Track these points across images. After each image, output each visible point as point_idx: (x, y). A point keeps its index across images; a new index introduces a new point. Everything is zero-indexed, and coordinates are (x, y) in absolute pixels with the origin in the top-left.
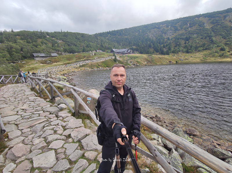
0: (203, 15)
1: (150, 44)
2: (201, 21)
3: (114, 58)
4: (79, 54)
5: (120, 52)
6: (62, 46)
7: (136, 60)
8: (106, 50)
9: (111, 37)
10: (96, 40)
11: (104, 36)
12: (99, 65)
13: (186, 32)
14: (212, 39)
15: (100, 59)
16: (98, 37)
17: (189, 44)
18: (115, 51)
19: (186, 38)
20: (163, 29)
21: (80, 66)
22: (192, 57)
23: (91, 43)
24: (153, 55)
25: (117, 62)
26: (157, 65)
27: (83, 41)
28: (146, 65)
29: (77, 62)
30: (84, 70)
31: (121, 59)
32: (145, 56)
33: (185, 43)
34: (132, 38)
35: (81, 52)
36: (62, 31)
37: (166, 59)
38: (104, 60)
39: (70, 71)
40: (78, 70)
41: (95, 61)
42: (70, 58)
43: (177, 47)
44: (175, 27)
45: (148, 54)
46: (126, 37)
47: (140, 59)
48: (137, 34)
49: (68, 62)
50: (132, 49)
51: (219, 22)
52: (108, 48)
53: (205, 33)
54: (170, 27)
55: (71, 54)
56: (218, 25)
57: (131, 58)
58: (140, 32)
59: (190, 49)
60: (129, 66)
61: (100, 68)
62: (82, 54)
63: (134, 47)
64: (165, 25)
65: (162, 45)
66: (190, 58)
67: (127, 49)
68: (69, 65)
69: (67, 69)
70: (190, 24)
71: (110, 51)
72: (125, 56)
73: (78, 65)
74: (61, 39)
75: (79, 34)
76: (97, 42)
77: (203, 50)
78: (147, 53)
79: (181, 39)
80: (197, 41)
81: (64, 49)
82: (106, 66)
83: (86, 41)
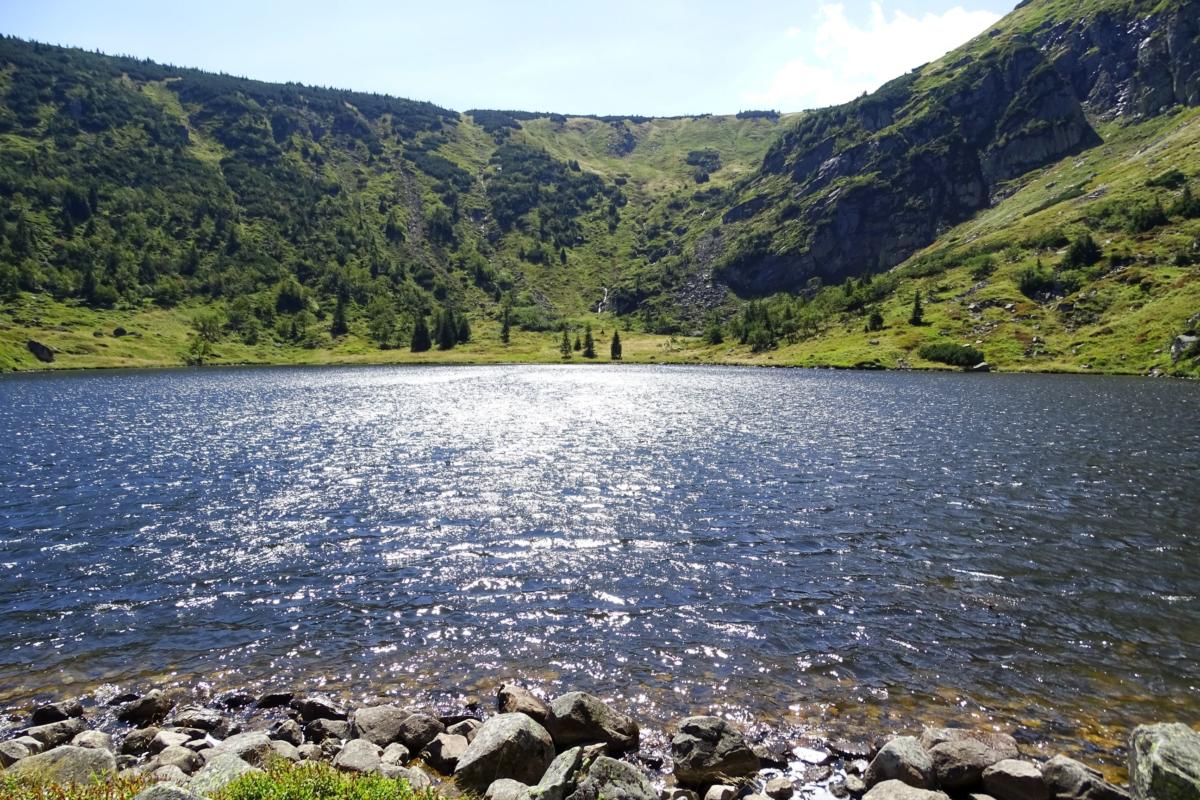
2: (162, 108)
14: (232, 232)
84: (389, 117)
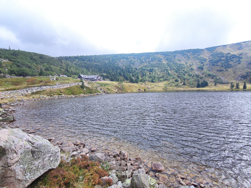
0: (160, 52)
1: (120, 72)
2: (160, 57)
3: (81, 84)
4: (33, 78)
5: (89, 79)
6: (7, 66)
7: (106, 87)
8: (72, 75)
9: (79, 62)
10: (60, 64)
11: (71, 61)
12: (61, 92)
13: (149, 65)
14: (169, 72)
15: (63, 85)
16: (63, 61)
17: (153, 74)
18: (83, 77)
19: (150, 69)
20: (131, 60)
21: (33, 93)
22: (156, 86)
23: (52, 66)
24: (124, 83)
25: (85, 89)
26: (127, 92)
27: (41, 62)
28: (117, 93)
29: (28, 87)
30: (38, 98)
31: (90, 86)
32: (115, 83)
33: (150, 74)
34: (102, 65)
35: (36, 75)
36: (10, 49)
37: (136, 87)
38: (68, 86)
39: (15, 99)
40: (28, 98)
41: (56, 88)
42: (18, 82)
43: (144, 77)
44: (140, 59)
45: (119, 81)
46: (96, 63)
47: (111, 86)
48: (107, 61)
49: (14, 88)
50: (102, 76)
51: (172, 60)
52: (74, 73)
53: (164, 67)
54: (136, 59)
55: (21, 77)
56: (171, 62)
57: (101, 85)
58: (110, 60)
59: (154, 80)
60: (99, 93)
61: (63, 95)
62: (38, 78)
63: (105, 74)
64: (133, 57)
65: (131, 74)
66: (155, 87)
67: (97, 76)
68: (15, 91)
69: (9, 97)
70: (152, 59)
71: (77, 77)
72: (95, 83)
73: (29, 91)
74: (7, 57)
75: (36, 54)
76: (61, 66)
77: (164, 80)
78: (117, 80)
79: (146, 70)
80: (159, 73)
81: (10, 70)
82: (70, 93)
83: (45, 64)
84: (191, 52)
